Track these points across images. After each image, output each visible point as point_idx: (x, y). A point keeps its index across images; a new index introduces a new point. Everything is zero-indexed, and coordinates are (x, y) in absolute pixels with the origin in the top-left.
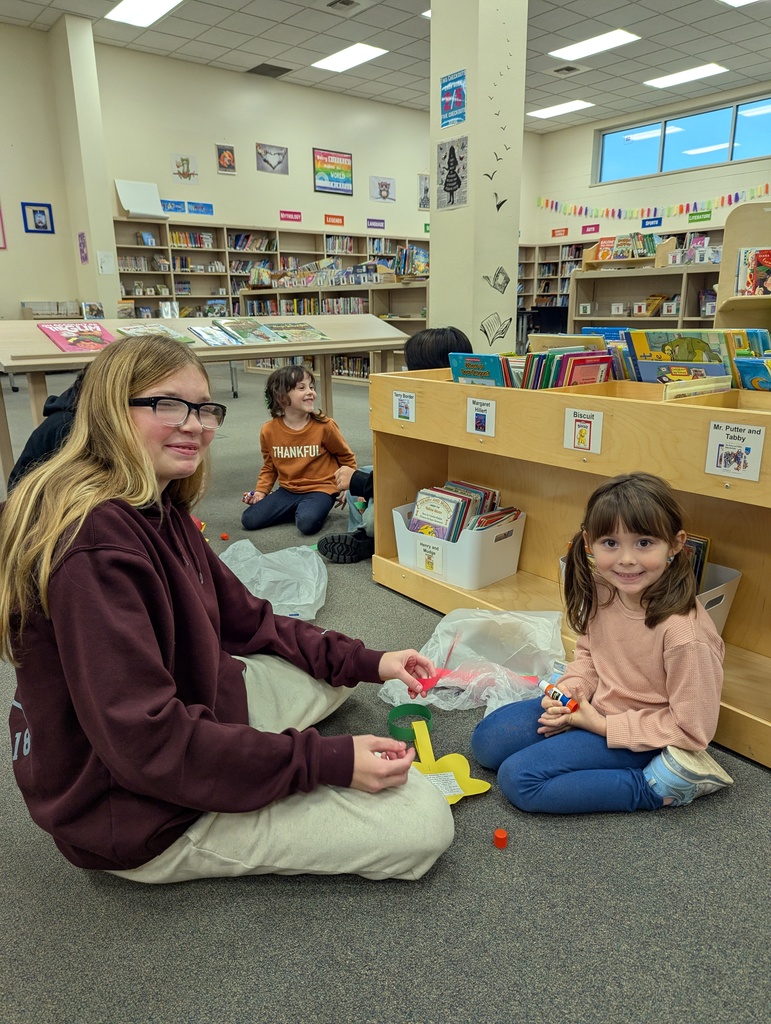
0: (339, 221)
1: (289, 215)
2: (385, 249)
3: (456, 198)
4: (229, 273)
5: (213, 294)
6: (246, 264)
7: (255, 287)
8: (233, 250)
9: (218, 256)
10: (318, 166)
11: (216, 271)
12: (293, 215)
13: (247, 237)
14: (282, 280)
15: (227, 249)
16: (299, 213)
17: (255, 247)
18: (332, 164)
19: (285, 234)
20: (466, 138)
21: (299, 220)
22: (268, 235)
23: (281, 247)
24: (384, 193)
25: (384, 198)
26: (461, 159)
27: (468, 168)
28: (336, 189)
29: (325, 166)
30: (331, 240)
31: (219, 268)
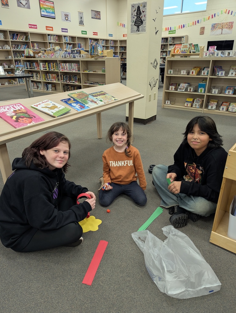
0: (51, 29)
1: (32, 26)
2: (69, 40)
3: (140, 29)
4: (12, 50)
5: (6, 58)
6: (18, 46)
7: (27, 57)
8: (12, 40)
9: (6, 42)
10: (41, 6)
11: (7, 49)
12: (34, 26)
13: (17, 35)
14: (39, 54)
15: (10, 40)
16: (36, 25)
17: (21, 39)
18: (47, 5)
19: (32, 34)
20: (146, 3)
21: (36, 28)
22: (25, 34)
23: (31, 39)
24: (67, 18)
25: (67, 20)
26: (143, 12)
27: (147, 16)
28: (49, 16)
29: (44, 6)
30: (49, 36)
31: (7, 48)
